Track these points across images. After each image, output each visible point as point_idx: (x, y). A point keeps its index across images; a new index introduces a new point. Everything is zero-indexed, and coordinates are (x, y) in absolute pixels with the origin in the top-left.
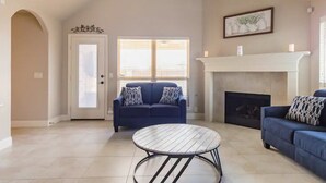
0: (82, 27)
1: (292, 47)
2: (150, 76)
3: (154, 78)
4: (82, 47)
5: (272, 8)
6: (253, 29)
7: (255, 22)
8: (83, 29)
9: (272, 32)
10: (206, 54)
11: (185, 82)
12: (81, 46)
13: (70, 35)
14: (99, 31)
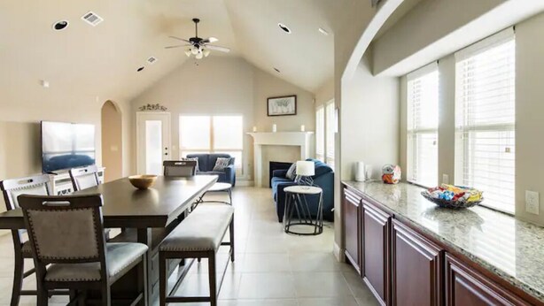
0: (149, 106)
1: (303, 128)
2: (209, 148)
3: (212, 150)
4: (149, 124)
5: (295, 96)
6: (285, 111)
7: (286, 105)
8: (150, 107)
9: (295, 114)
10: (255, 129)
11: (240, 153)
12: (147, 122)
13: (138, 113)
14: (163, 109)
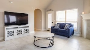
0: (49, 10)
2: (65, 21)
10: (83, 13)
12: (49, 14)
13: (47, 12)
14: (52, 10)
